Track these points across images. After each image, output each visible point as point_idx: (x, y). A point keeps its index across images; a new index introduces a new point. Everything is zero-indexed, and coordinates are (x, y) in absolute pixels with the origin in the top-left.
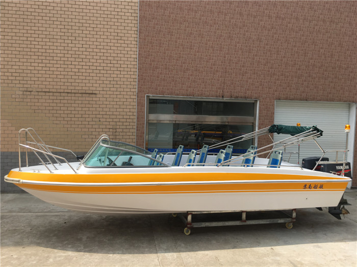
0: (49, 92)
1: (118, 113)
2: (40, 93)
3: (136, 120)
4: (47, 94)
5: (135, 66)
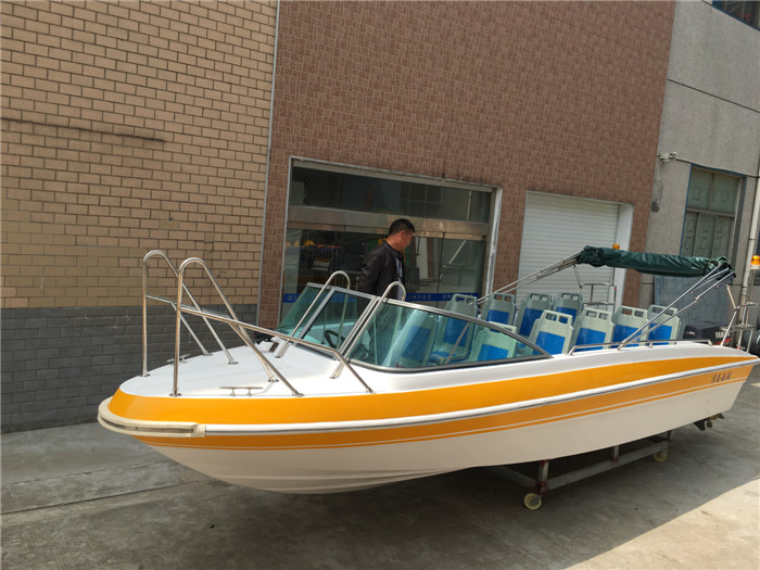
1: (219, 200)
5: (268, 77)
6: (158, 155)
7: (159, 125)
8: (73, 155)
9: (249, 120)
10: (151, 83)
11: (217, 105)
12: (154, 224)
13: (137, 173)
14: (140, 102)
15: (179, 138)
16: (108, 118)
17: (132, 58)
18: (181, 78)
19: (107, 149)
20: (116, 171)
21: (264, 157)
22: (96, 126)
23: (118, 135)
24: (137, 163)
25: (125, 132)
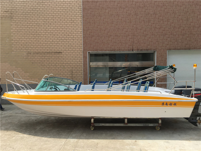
0: (39, 53)
1: (73, 63)
2: (35, 54)
3: (83, 66)
4: (38, 54)
5: (81, 36)
6: (61, 55)
7: (61, 50)
8: (47, 57)
9: (78, 46)
10: (59, 43)
11: (71, 44)
12: (61, 68)
13: (58, 59)
14: (57, 46)
15: (64, 52)
16: (52, 50)
17: (55, 39)
18: (64, 40)
19: (52, 56)
20: (54, 59)
21: (82, 53)
22: (50, 52)
24: (58, 57)
25: (55, 52)
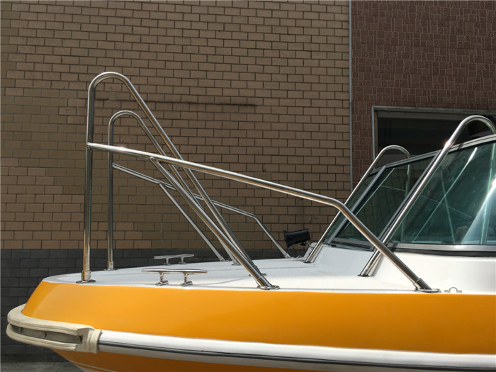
6: (251, 117)
7: (251, 93)
9: (330, 80)
11: (299, 70)
14: (235, 76)
15: (267, 102)
16: (210, 92)
17: (227, 43)
18: (268, 53)
19: (210, 117)
20: (217, 134)
21: (346, 111)
22: (201, 100)
23: (218, 104)
24: (234, 125)
25: (223, 102)
